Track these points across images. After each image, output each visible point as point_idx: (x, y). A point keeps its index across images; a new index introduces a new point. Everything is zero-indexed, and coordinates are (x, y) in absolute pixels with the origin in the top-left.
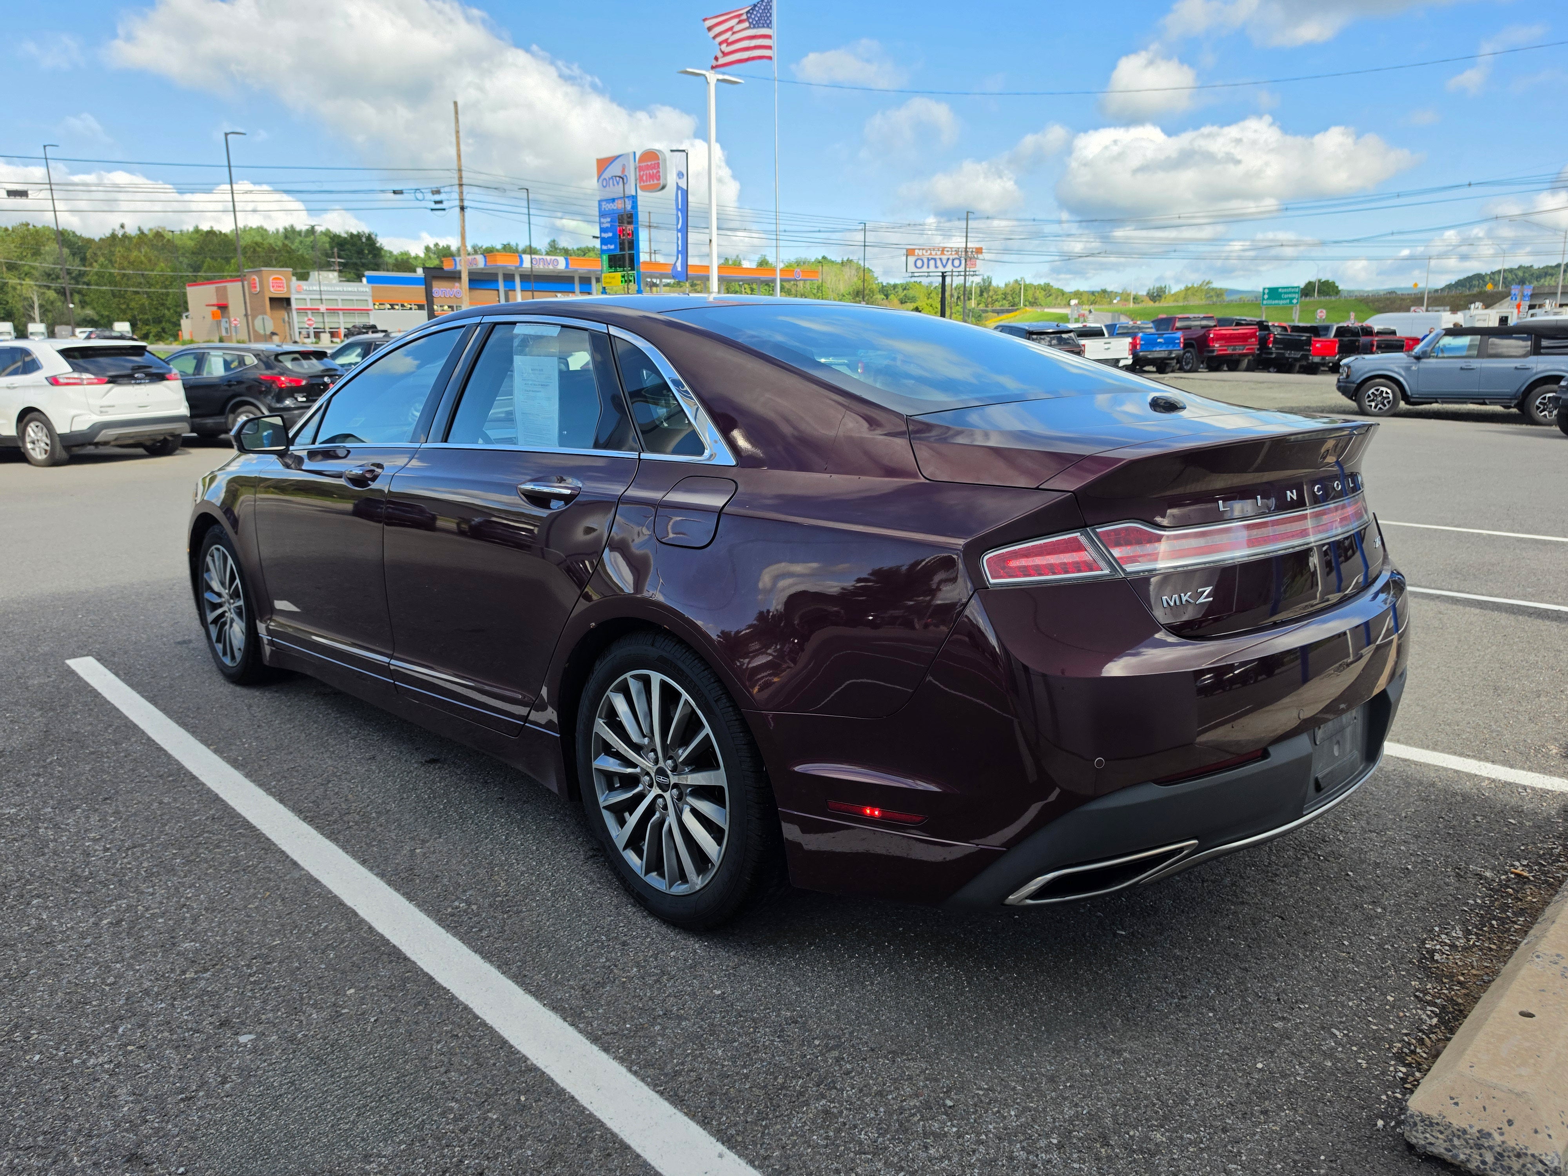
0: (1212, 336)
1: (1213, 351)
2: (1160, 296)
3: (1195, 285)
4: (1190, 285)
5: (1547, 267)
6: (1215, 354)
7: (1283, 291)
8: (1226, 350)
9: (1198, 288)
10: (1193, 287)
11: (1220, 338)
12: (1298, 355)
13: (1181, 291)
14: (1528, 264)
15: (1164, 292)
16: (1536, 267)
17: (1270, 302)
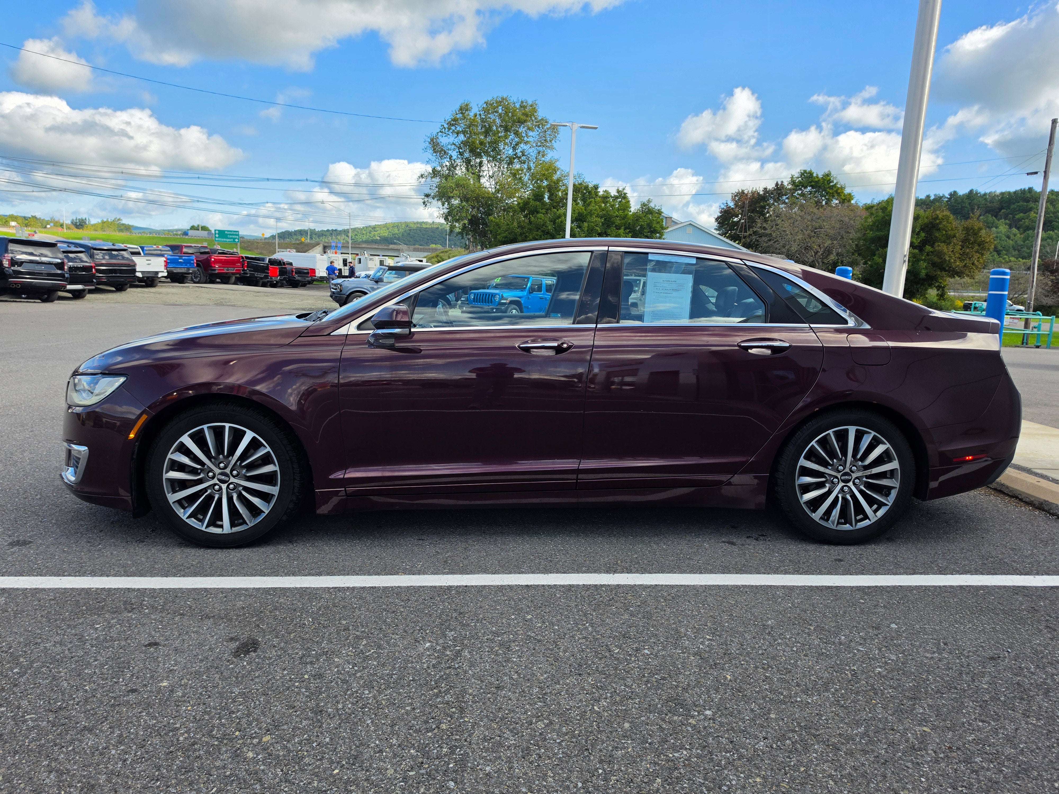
0: (213, 260)
1: (215, 270)
2: (82, 225)
3: (109, 220)
4: (105, 220)
5: (323, 231)
6: (216, 272)
7: (228, 233)
8: (223, 270)
9: (111, 222)
10: (107, 221)
11: (217, 261)
12: (263, 275)
13: (98, 223)
14: (312, 228)
15: (85, 223)
16: (317, 230)
17: (220, 239)
